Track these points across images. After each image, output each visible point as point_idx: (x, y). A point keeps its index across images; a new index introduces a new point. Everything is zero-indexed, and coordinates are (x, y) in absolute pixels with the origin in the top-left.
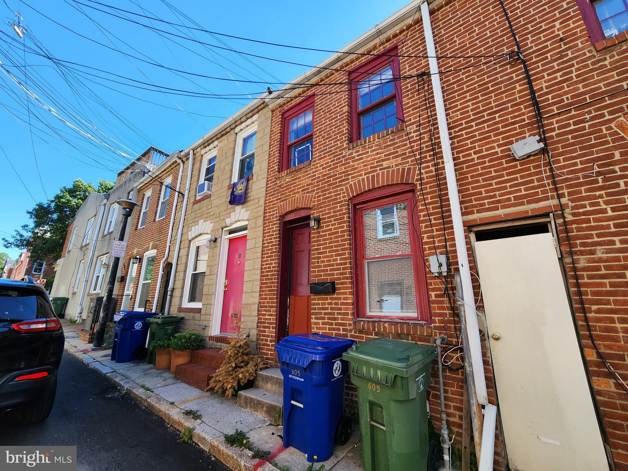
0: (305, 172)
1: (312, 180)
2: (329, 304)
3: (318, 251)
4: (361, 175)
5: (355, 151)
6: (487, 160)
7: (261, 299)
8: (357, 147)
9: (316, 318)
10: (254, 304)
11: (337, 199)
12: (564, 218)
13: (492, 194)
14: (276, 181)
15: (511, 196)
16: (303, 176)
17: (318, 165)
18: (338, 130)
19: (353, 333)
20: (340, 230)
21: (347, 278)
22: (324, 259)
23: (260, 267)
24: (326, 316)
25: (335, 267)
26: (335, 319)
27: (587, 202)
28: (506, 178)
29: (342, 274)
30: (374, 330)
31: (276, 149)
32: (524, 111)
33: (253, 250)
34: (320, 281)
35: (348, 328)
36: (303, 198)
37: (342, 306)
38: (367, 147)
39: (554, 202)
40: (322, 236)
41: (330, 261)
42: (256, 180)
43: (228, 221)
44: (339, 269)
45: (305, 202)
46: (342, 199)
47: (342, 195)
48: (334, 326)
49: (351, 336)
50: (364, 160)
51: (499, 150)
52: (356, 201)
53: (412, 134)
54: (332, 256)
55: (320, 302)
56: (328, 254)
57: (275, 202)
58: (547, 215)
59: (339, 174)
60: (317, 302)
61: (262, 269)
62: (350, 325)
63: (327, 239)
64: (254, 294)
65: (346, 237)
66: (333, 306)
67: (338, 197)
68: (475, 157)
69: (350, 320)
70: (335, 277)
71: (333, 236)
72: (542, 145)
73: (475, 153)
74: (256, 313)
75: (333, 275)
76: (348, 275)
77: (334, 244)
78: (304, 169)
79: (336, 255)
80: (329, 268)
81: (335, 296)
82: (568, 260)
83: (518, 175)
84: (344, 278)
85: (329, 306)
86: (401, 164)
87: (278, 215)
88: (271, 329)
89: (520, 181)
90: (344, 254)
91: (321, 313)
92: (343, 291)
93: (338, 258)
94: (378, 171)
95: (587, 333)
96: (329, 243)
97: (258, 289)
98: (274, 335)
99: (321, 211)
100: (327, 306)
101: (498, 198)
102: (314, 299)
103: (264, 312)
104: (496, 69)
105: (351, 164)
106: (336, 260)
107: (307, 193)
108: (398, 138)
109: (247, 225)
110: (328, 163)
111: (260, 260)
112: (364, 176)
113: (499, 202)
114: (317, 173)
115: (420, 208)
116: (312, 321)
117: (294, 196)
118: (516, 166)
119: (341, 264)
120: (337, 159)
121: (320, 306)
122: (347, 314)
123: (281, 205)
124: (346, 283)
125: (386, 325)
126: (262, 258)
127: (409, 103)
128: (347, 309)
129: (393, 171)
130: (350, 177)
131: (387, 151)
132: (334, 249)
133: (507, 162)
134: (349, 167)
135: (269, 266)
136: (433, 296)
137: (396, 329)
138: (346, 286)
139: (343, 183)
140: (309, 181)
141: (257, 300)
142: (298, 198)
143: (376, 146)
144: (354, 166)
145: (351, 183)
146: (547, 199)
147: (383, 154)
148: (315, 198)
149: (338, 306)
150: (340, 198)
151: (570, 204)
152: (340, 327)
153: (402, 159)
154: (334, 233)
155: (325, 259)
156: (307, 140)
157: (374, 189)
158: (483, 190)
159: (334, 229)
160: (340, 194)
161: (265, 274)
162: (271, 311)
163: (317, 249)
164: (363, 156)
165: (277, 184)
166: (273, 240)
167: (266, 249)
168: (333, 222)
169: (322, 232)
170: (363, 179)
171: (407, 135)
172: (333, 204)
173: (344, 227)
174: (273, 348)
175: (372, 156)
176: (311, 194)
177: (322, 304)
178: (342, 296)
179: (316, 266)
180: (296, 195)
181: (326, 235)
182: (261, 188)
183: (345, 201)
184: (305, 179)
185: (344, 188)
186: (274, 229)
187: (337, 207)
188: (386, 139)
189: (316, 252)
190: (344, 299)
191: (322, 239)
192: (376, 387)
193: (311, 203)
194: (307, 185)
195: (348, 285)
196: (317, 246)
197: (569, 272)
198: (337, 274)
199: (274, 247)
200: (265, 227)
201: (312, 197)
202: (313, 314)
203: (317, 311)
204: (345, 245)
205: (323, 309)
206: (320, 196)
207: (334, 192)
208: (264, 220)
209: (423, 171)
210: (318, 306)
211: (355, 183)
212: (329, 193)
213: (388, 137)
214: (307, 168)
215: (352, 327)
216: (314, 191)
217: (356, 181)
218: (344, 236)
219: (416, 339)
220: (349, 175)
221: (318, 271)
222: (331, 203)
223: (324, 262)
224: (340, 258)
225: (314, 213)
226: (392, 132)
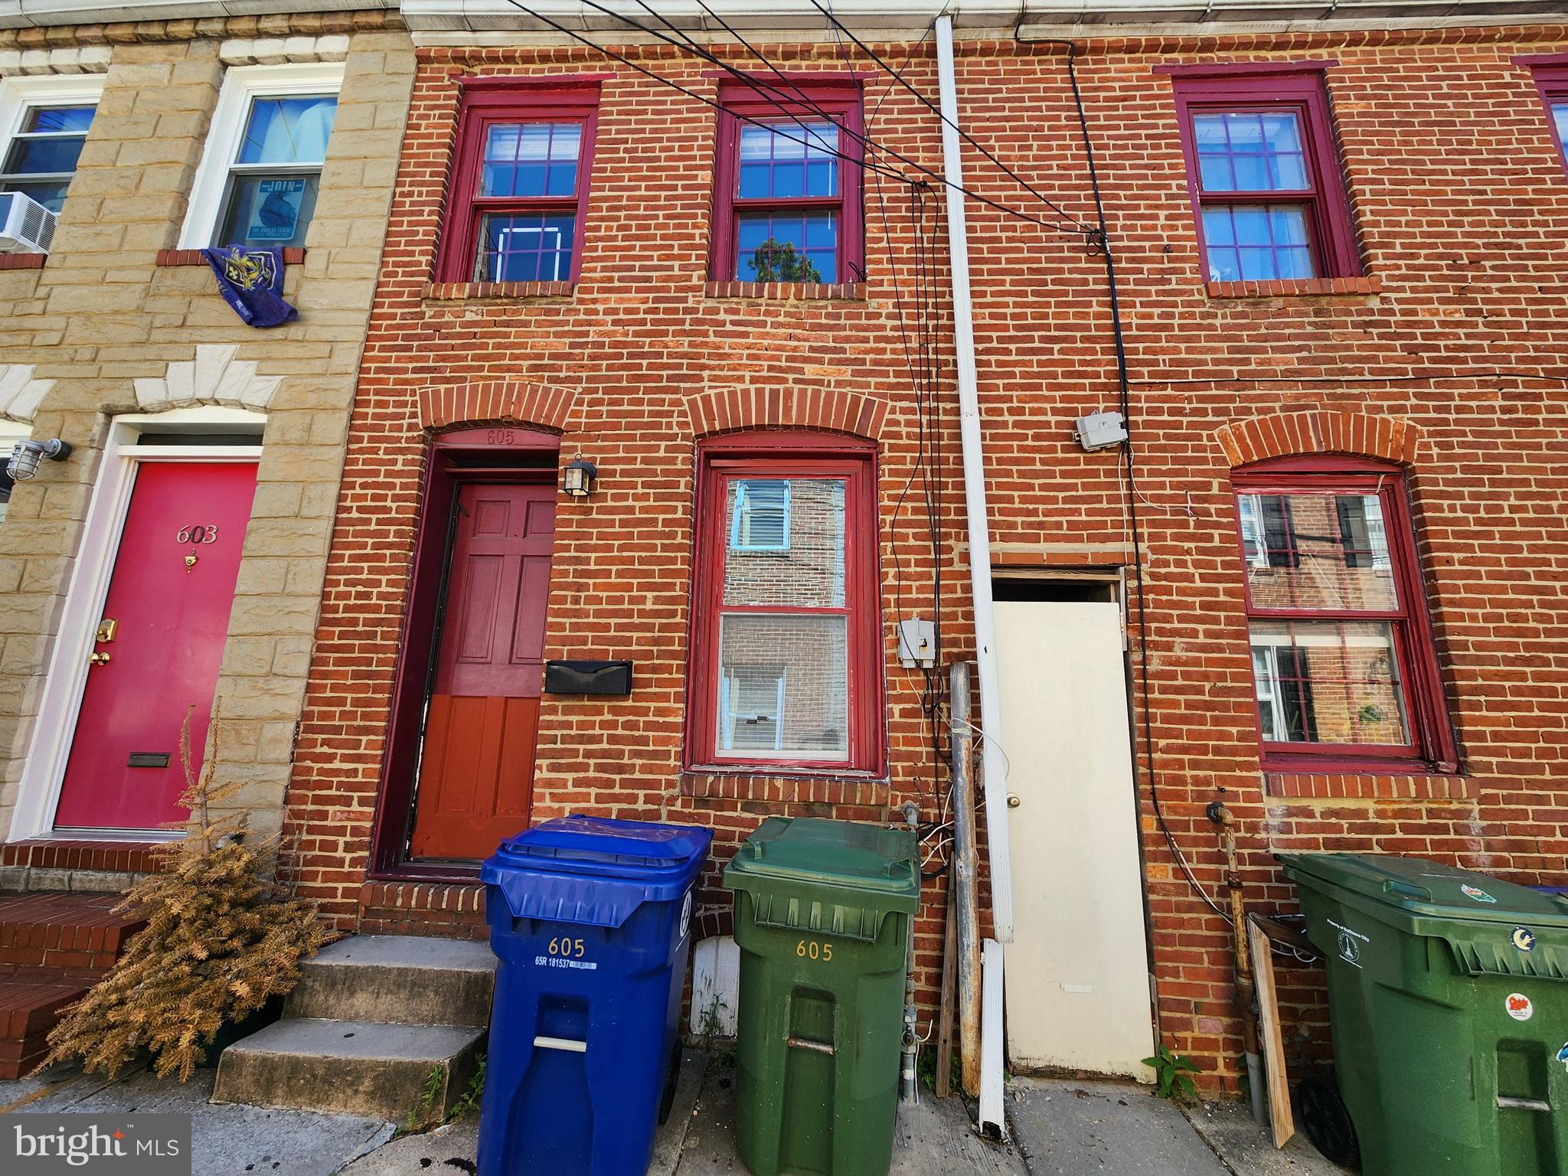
0: (547, 312)
1: (572, 346)
2: (604, 725)
3: (579, 567)
4: (741, 379)
5: (726, 306)
6: (1030, 432)
7: (312, 702)
8: (735, 300)
9: (553, 768)
10: (280, 718)
11: (659, 425)
12: (1139, 579)
13: (1031, 507)
14: (418, 305)
15: (1064, 519)
16: (539, 324)
17: (600, 307)
18: (676, 226)
19: (678, 807)
20: (661, 517)
21: (673, 655)
22: (601, 594)
23: (317, 586)
24: (592, 762)
25: (636, 620)
26: (621, 769)
27: (1171, 558)
28: (1058, 480)
29: (656, 641)
30: (743, 795)
31: (426, 194)
32: (1099, 356)
33: (287, 523)
34: (579, 658)
35: (663, 793)
36: (534, 391)
37: (651, 734)
38: (763, 309)
39: (1128, 547)
40: (597, 523)
41: (620, 600)
42: (321, 275)
43: (148, 391)
44: (649, 628)
45: (541, 406)
46: (676, 430)
47: (675, 419)
48: (617, 790)
49: (672, 815)
50: (750, 340)
51: (1053, 419)
52: (716, 446)
53: (882, 321)
54: (629, 587)
55: (574, 718)
56: (613, 580)
57: (409, 376)
58: (1113, 569)
59: (670, 355)
60: (560, 718)
61: (325, 596)
62: (670, 784)
63: (616, 536)
64: (277, 684)
65: (679, 540)
66: (620, 732)
67: (664, 420)
68: (1011, 419)
69: (674, 770)
70: (634, 648)
71: (636, 530)
72: (1122, 435)
73: (1011, 411)
74: (285, 751)
75: (628, 641)
76: (676, 647)
77: (636, 554)
78: (545, 300)
79: (642, 587)
80: (613, 621)
81: (630, 703)
82: (1137, 657)
83: (1079, 481)
84: (662, 655)
85: (605, 732)
86: (850, 384)
87: (419, 421)
88: (355, 807)
89: (1081, 493)
90: (671, 587)
91: (575, 753)
92: (657, 690)
93: (650, 595)
94: (791, 384)
95: (1149, 787)
96: (621, 548)
97: (302, 666)
98: (368, 824)
99: (601, 450)
100: (597, 731)
101: (1041, 518)
102: (553, 710)
103: (325, 749)
104: (1061, 249)
105: (712, 338)
106: (643, 599)
107: (551, 380)
108: (848, 317)
109: (262, 427)
110: (636, 311)
111: (320, 564)
112: (746, 385)
113: (1041, 525)
114: (592, 329)
115: (886, 503)
116: (537, 775)
117: (498, 378)
118: (1076, 462)
119: (657, 614)
120: (666, 311)
121: (573, 732)
122: (666, 755)
123: (436, 393)
124: (668, 669)
125: (779, 782)
126: (331, 558)
127: (881, 240)
128: (665, 741)
129: (830, 395)
130: (706, 374)
131: (816, 340)
132: (637, 566)
133: (1065, 449)
134: (704, 344)
135: (360, 588)
136: (897, 713)
137: (803, 793)
138: (667, 676)
139: (682, 385)
140: (563, 345)
141: (293, 705)
142: (511, 387)
143: (787, 314)
144: (719, 348)
145: (707, 392)
146: (1119, 538)
147: (807, 344)
148: (580, 402)
149: (636, 733)
150: (669, 426)
151: (1151, 557)
152: (636, 791)
153: (855, 373)
154: (639, 523)
155: (604, 594)
156: (548, 215)
157: (774, 427)
158: (1016, 494)
159: (643, 510)
160: (670, 414)
161: (340, 615)
162: (357, 745)
163: (577, 561)
164: (750, 329)
165: (422, 315)
166: (388, 503)
167: (351, 528)
168: (640, 490)
169: (600, 511)
170: (746, 393)
171: (869, 316)
172: (643, 437)
173: (674, 510)
174: (358, 869)
175: (774, 336)
176: (565, 388)
177: (582, 725)
178: (652, 705)
179: (568, 610)
180: (507, 375)
181: (612, 524)
182: (347, 310)
183: (685, 437)
184: (547, 335)
185: (685, 399)
186: (399, 467)
187: (657, 448)
188: (817, 307)
189: (571, 568)
190: (659, 712)
191: (595, 531)
192: (821, 949)
193: (561, 418)
194: (552, 356)
195: (675, 676)
196: (576, 551)
197: (1136, 679)
198: (639, 642)
199: (393, 528)
200: (354, 452)
201: (570, 395)
202: (544, 754)
203: (559, 746)
204: (673, 561)
205: (581, 739)
206: (600, 402)
207: (651, 402)
208: (351, 427)
209: (901, 418)
210: (565, 732)
211: (719, 396)
212: (631, 402)
213: (822, 303)
214: (553, 303)
215: (676, 791)
216: (579, 380)
217: (725, 390)
218: (673, 535)
219: (850, 813)
220: (703, 367)
221: (575, 627)
222: (638, 432)
223: (599, 601)
224: (656, 598)
225: (574, 449)
226: (836, 296)
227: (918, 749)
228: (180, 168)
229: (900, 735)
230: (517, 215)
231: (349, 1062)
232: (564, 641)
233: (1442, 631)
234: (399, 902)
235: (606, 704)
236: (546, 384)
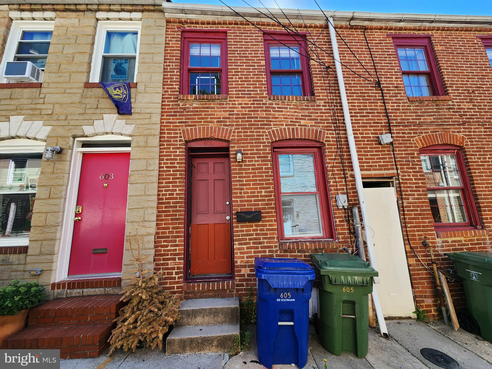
0: (220, 104)
1: (229, 115)
2: (253, 230)
3: (241, 183)
4: (282, 125)
5: (275, 103)
6: (366, 140)
7: (158, 229)
8: (278, 101)
9: (240, 244)
10: (149, 234)
11: (260, 139)
12: (399, 180)
13: (368, 161)
14: (177, 101)
15: (377, 164)
16: (217, 108)
17: (237, 103)
18: (257, 78)
19: (279, 253)
20: (264, 167)
21: (272, 208)
22: (248, 191)
23: (156, 193)
24: (251, 241)
25: (260, 198)
26: (260, 243)
27: (406, 174)
28: (374, 153)
29: (267, 204)
30: (298, 248)
31: (175, 65)
32: (382, 118)
33: (143, 172)
34: (244, 210)
35: (274, 249)
36: (219, 129)
37: (268, 232)
38: (286, 103)
39: (395, 171)
40: (244, 169)
41: (254, 192)
42: (143, 91)
43: (88, 130)
44: (264, 200)
45: (222, 134)
46: (265, 140)
47: (264, 137)
48: (260, 249)
49: (277, 256)
50: (284, 113)
51: (372, 136)
52: (276, 145)
53: (321, 107)
54: (257, 188)
55: (244, 229)
56: (251, 186)
57: (177, 124)
58: (391, 178)
59: (260, 118)
60: (240, 229)
61: (159, 195)
62: (276, 247)
63: (251, 173)
64: (146, 224)
65: (270, 174)
66: (259, 232)
67: (261, 137)
68: (360, 136)
69: (276, 242)
70: (260, 207)
71: (257, 171)
72: (391, 140)
73: (360, 133)
74: (152, 245)
75: (258, 205)
76: (273, 206)
77: (258, 178)
78: (219, 100)
79: (260, 188)
80: (253, 199)
81: (261, 223)
82: (400, 202)
83: (380, 153)
84: (269, 208)
85: (254, 232)
86: (314, 126)
87: (183, 138)
88: (177, 260)
89: (381, 157)
90: (269, 188)
91: (246, 239)
92: (269, 219)
93: (263, 190)
94: (297, 126)
95: (407, 238)
96: (253, 177)
97: (154, 218)
98: (182, 266)
99: (243, 147)
100: (252, 232)
101: (371, 164)
102: (237, 227)
103: (165, 243)
104: (368, 87)
105: (272, 112)
106: (261, 192)
107: (224, 125)
108: (311, 106)
109: (130, 141)
110: (248, 104)
111: (156, 185)
112: (284, 127)
113: (371, 166)
114: (235, 109)
115: (328, 161)
116: (235, 246)
117: (207, 125)
118: (379, 148)
119: (266, 196)
120: (257, 104)
121: (245, 233)
122: (274, 238)
123: (187, 130)
124: (271, 212)
125: (308, 244)
126: (159, 183)
127: (318, 83)
128: (273, 234)
129: (309, 129)
130: (272, 123)
131: (303, 113)
132: (258, 182)
133: (376, 144)
134: (270, 114)
135: (170, 192)
136: (338, 222)
137: (315, 246)
138: (271, 214)
139: (265, 127)
140: (226, 114)
141: (153, 230)
142: (211, 128)
143: (293, 105)
144: (275, 115)
145: (273, 129)
146: (392, 169)
147: (300, 114)
148: (234, 132)
149: (264, 232)
150: (263, 139)
151: (401, 174)
152: (266, 249)
153: (315, 123)
154: (257, 169)
155: (249, 191)
156: (211, 73)
157: (294, 139)
158: (364, 157)
159: (258, 165)
160: (263, 136)
161: (164, 201)
162: (175, 241)
163: (240, 181)
164: (283, 110)
165: (179, 105)
166: (176, 165)
167: (164, 173)
168: (256, 159)
169: (245, 165)
170: (285, 129)
171: (317, 106)
172: (255, 143)
173: (268, 165)
174: (181, 280)
175: (291, 112)
176: (229, 128)
177: (247, 231)
178: (268, 223)
179: (238, 196)
180: (210, 124)
181: (249, 169)
182: (154, 103)
183: (268, 143)
184: (221, 111)
185: (267, 131)
186: (178, 153)
187: (260, 146)
188: (302, 103)
189: (238, 183)
190: (270, 225)
191: (244, 172)
192: (350, 289)
193: (229, 137)
194: (223, 118)
195: (273, 214)
196: (239, 178)
197: (401, 209)
198: (261, 205)
199: (178, 173)
200: (162, 149)
201: (231, 130)
202: (237, 240)
203: (240, 237)
204: (269, 180)
205: (247, 235)
206: (241, 132)
207: (256, 132)
208: (160, 141)
209: (330, 136)
210: (242, 233)
211: (277, 130)
212: (250, 132)
213: (303, 102)
214: (222, 101)
215: (278, 248)
216: (233, 125)
217: (278, 128)
218: (268, 172)
219: (328, 251)
220: (271, 121)
221: (241, 201)
222: (254, 141)
223: (248, 193)
224: (265, 191)
225: (234, 147)
226: (307, 100)
227: (345, 231)
228: (88, 55)
229: (339, 228)
230: (201, 73)
231: (208, 337)
232: (238, 206)
233: (475, 191)
234: (196, 289)
235: (254, 224)
236: (223, 127)
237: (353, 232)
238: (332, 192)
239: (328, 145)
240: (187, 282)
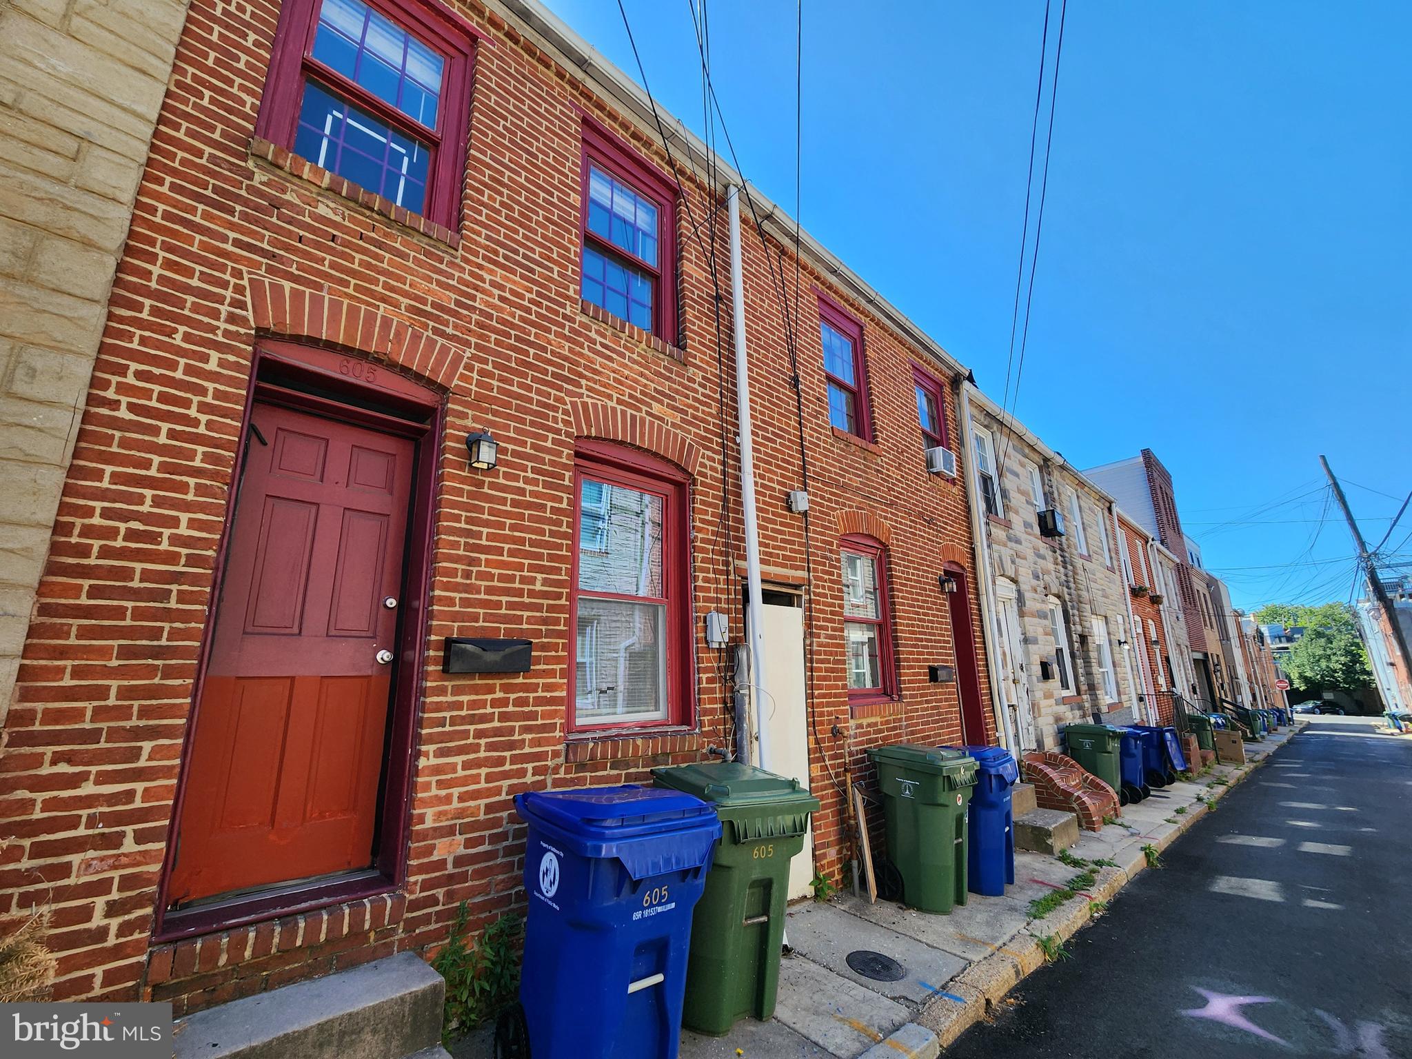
0: (428, 254)
1: (458, 304)
2: (495, 703)
3: (471, 541)
4: (610, 397)
5: (597, 327)
6: (768, 493)
7: (30, 695)
8: (604, 325)
9: (441, 753)
11: (546, 417)
12: (810, 595)
14: (244, 158)
15: (781, 553)
16: (418, 263)
17: (486, 276)
18: (554, 232)
19: (561, 775)
20: (549, 504)
21: (560, 634)
22: (493, 571)
23: (46, 513)
24: (483, 741)
25: (526, 600)
26: (511, 746)
27: (820, 583)
28: (779, 527)
29: (545, 621)
30: (614, 755)
32: (795, 453)
34: (471, 636)
35: (549, 763)
36: (416, 337)
37: (539, 709)
38: (623, 342)
39: (805, 574)
40: (489, 498)
41: (511, 579)
44: (538, 608)
45: (425, 357)
46: (561, 426)
47: (560, 415)
48: (507, 767)
49: (556, 783)
50: (615, 366)
51: (778, 487)
52: (587, 448)
53: (696, 386)
54: (520, 567)
55: (465, 698)
56: (505, 558)
57: (229, 247)
58: (797, 587)
59: (553, 353)
60: (450, 698)
61: (62, 528)
62: (556, 754)
63: (508, 515)
65: (564, 529)
66: (511, 708)
67: (551, 413)
68: (759, 481)
69: (559, 741)
70: (525, 626)
71: (527, 512)
72: (807, 507)
73: (759, 475)
75: (519, 620)
76: (562, 627)
77: (528, 536)
78: (426, 240)
79: (532, 568)
80: (504, 599)
81: (520, 680)
82: (808, 642)
83: (787, 529)
84: (550, 634)
85: (497, 710)
86: (680, 427)
87: (249, 315)
88: (129, 845)
89: (787, 537)
90: (557, 571)
91: (465, 735)
92: (545, 667)
93: (539, 576)
94: (644, 415)
96: (512, 527)
98: (155, 869)
99: (493, 424)
100: (489, 710)
102: (442, 691)
103: (62, 768)
104: (779, 378)
105: (586, 352)
106: (532, 581)
107: (436, 331)
108: (678, 374)
110: (521, 296)
111: (55, 478)
112: (614, 404)
114: (479, 295)
115: (698, 523)
116: (423, 762)
117: (369, 304)
118: (787, 517)
119: (545, 595)
120: (548, 309)
121: (464, 713)
122: (553, 727)
123: (277, 288)
125: (639, 742)
127: (694, 324)
128: (553, 714)
129: (668, 432)
130: (584, 382)
131: (658, 384)
132: (527, 548)
133: (781, 507)
134: (581, 355)
135: (135, 525)
137: (655, 747)
138: (553, 653)
139: (565, 386)
140: (447, 299)
142: (386, 322)
145: (586, 399)
146: (802, 568)
147: (653, 385)
148: (469, 368)
149: (526, 709)
150: (555, 420)
151: (814, 582)
152: (525, 766)
153: (682, 420)
154: (529, 506)
155: (496, 571)
156: (394, 128)
157: (632, 446)
159: (532, 493)
160: (555, 409)
161: (92, 561)
162: (135, 754)
163: (468, 534)
164: (614, 356)
165: (250, 176)
166: (193, 412)
167: (118, 434)
168: (530, 475)
169: (493, 486)
170: (614, 410)
171: (690, 379)
172: (532, 423)
173: (560, 500)
174: (136, 936)
175: (631, 369)
176: (454, 348)
177: (473, 705)
178: (541, 681)
179: (458, 584)
180: (382, 305)
181: (503, 501)
183: (568, 434)
184: (430, 280)
185: (567, 399)
186: (212, 365)
187: (545, 439)
188: (658, 358)
189: (462, 540)
190: (547, 688)
191: (487, 505)
192: (767, 849)
193: (450, 376)
194: (434, 305)
195: (561, 653)
196: (467, 523)
197: (809, 655)
198: (530, 620)
199: (200, 449)
200: (121, 320)
201: (458, 359)
202: (431, 739)
203: (448, 728)
204: (559, 547)
205: (472, 720)
206: (490, 375)
207: (539, 392)
208: (117, 282)
209: (708, 463)
210: (455, 713)
211: (595, 405)
212: (520, 385)
213: (661, 356)
214: (439, 249)
215: (562, 759)
216: (467, 344)
217: (599, 403)
218: (559, 523)
219: (679, 759)
220: (581, 376)
221: (465, 602)
222: (529, 417)
223: (491, 577)
224: (545, 580)
225: (463, 416)
226: (671, 356)
227: (715, 706)
229: (705, 696)
230: (352, 105)
232: (454, 617)
233: (896, 631)
234: (223, 959)
235: (498, 682)
236: (430, 333)
237: (733, 709)
238: (698, 604)
239: (703, 484)
240: (170, 942)
